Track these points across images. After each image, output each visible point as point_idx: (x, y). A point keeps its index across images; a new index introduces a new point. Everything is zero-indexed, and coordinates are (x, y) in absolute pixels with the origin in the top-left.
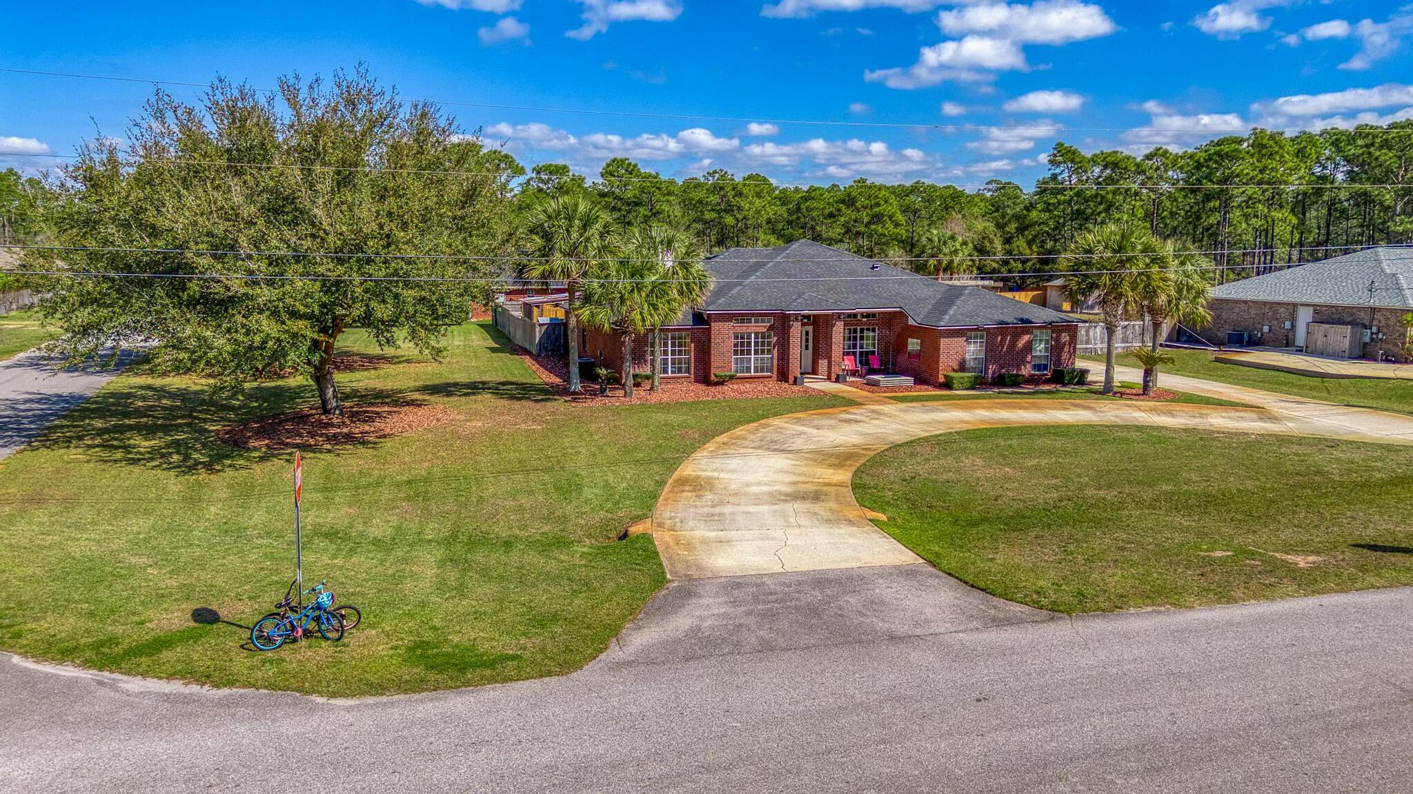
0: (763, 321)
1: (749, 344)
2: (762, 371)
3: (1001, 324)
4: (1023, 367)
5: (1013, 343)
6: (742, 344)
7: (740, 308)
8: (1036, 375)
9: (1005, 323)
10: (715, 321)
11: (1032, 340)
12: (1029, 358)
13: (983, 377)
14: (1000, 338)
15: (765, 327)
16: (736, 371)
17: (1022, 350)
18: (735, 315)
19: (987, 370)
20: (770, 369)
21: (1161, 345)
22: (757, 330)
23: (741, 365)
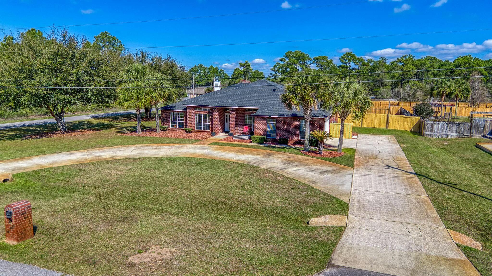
0: (206, 110)
1: (201, 118)
2: (206, 129)
3: (281, 116)
4: (295, 136)
5: (290, 125)
6: (199, 118)
7: (196, 104)
8: (301, 141)
9: (283, 115)
10: (188, 109)
11: (299, 124)
12: (298, 132)
13: (275, 139)
14: (282, 122)
15: (207, 112)
16: (197, 129)
17: (294, 128)
18: (195, 107)
19: (277, 136)
20: (209, 129)
21: (483, 136)
22: (204, 113)
23: (199, 126)
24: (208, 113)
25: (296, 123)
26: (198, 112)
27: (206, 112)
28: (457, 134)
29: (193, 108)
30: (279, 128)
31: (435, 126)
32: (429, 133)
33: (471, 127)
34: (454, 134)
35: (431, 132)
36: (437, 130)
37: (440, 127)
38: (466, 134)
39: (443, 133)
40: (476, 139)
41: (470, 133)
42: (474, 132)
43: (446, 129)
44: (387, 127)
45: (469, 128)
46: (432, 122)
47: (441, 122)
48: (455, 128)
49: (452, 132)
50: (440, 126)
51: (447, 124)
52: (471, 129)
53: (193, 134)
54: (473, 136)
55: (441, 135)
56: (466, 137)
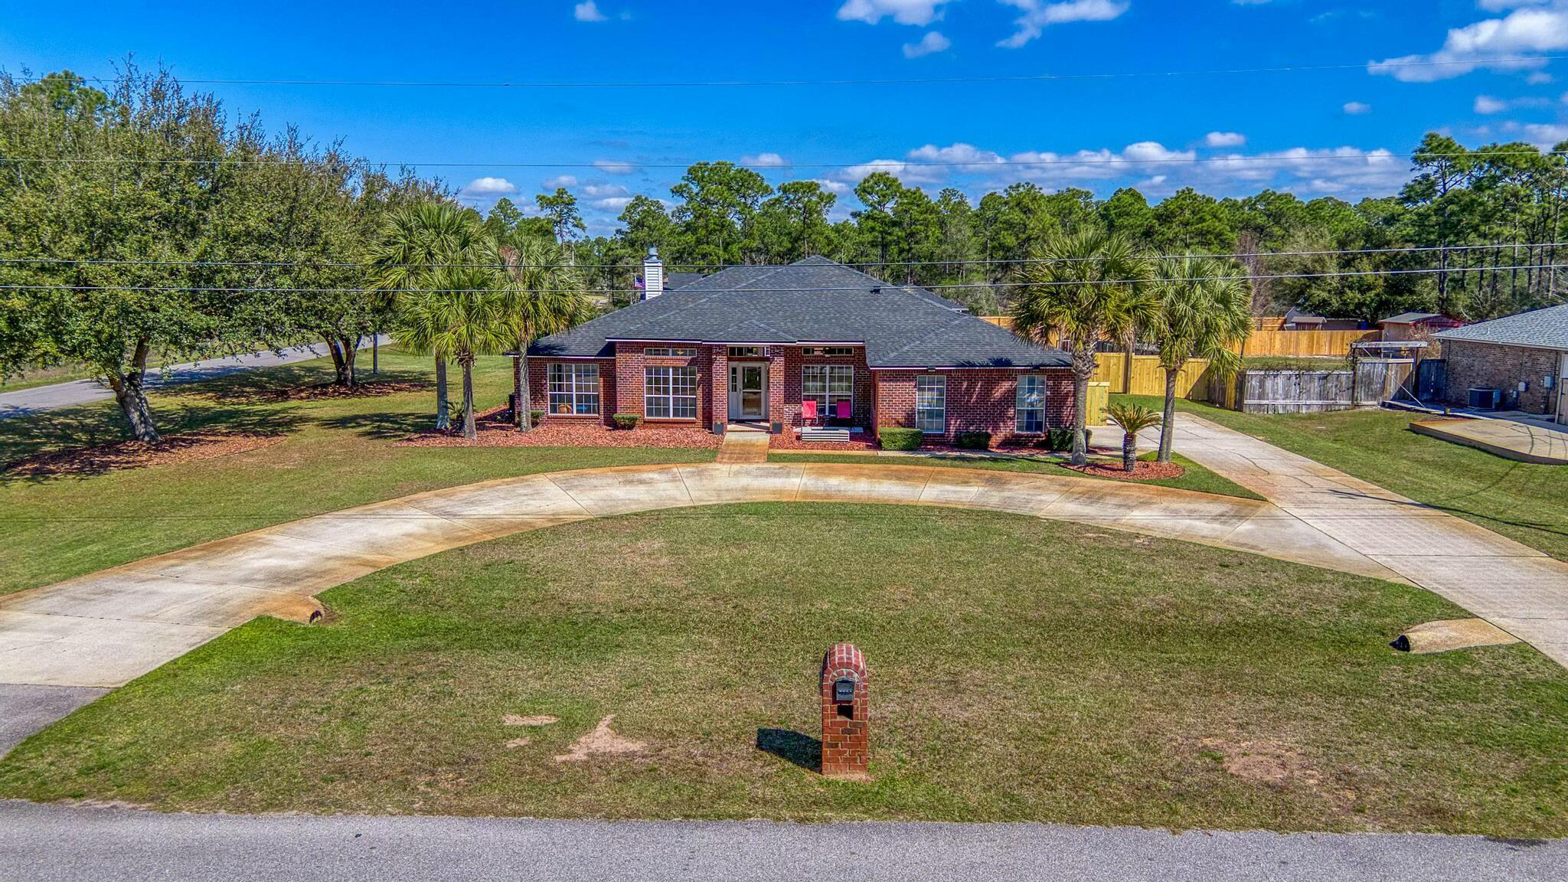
0: (684, 353)
1: (666, 381)
2: (684, 414)
3: (963, 365)
4: (1002, 424)
5: (987, 392)
6: (657, 381)
7: (649, 336)
8: (1022, 436)
9: (970, 364)
10: (620, 352)
11: (1015, 389)
12: (1011, 412)
13: (942, 436)
14: (965, 385)
15: (685, 360)
16: (650, 413)
17: (1000, 401)
18: (645, 345)
19: (948, 426)
20: (694, 413)
21: (1383, 405)
22: (675, 364)
23: (657, 407)
24: (692, 362)
25: (1006, 385)
26: (655, 361)
27: (682, 360)
28: (1320, 402)
29: (637, 348)
30: (954, 403)
31: (1269, 383)
32: (1256, 402)
33: (1354, 382)
34: (1315, 402)
35: (1259, 398)
36: (1275, 393)
37: (1280, 385)
38: (1342, 402)
39: (1288, 402)
40: (1367, 413)
41: (1353, 398)
42: (1361, 393)
43: (1294, 390)
44: (1126, 389)
45: (1351, 385)
46: (1263, 373)
47: (1284, 372)
48: (1315, 386)
49: (1309, 398)
50: (1280, 381)
51: (1298, 376)
52: (1353, 388)
53: (638, 432)
54: (1358, 406)
55: (1284, 407)
56: (1342, 408)
